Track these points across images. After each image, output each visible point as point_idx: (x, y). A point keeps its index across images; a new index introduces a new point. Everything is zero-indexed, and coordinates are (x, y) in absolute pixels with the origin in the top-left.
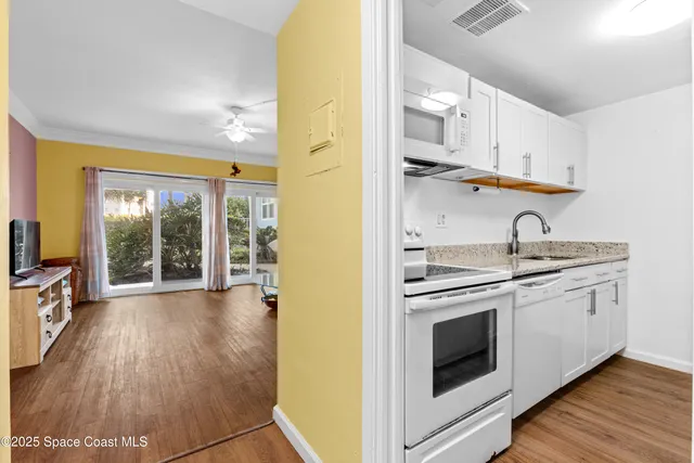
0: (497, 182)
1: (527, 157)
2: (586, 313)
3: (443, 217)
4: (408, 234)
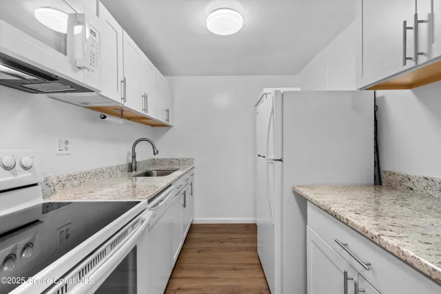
0: (121, 113)
1: (145, 97)
2: (181, 207)
3: (67, 142)
4: (6, 168)
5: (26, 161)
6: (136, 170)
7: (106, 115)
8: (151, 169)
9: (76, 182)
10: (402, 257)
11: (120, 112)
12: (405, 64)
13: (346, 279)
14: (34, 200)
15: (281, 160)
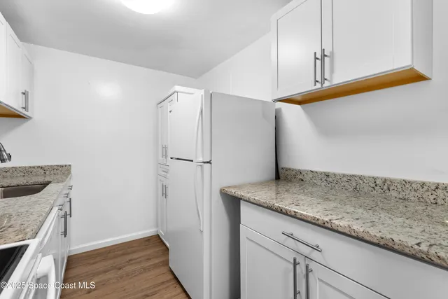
2: (60, 237)
10: (353, 234)
12: (315, 85)
13: (295, 264)
15: (209, 162)
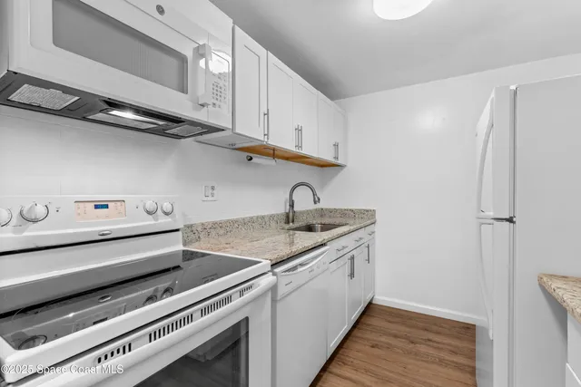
1: (299, 130)
2: (347, 278)
3: (213, 188)
4: (149, 213)
5: (167, 207)
6: (293, 221)
7: (251, 155)
8: (314, 222)
9: (222, 232)
11: (272, 152)
14: (174, 246)
15: (510, 220)
